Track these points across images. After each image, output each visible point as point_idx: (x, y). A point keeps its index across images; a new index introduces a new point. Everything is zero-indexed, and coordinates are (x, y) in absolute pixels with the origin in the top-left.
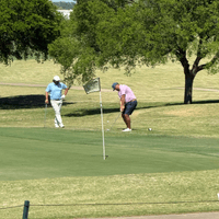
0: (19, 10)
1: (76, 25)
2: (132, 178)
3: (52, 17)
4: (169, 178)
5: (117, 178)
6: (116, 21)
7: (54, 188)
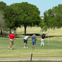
0: (34, 18)
1: (44, 21)
2: (53, 50)
3: (40, 19)
4: (59, 50)
5: (50, 50)
6: (52, 20)
7: (38, 51)
